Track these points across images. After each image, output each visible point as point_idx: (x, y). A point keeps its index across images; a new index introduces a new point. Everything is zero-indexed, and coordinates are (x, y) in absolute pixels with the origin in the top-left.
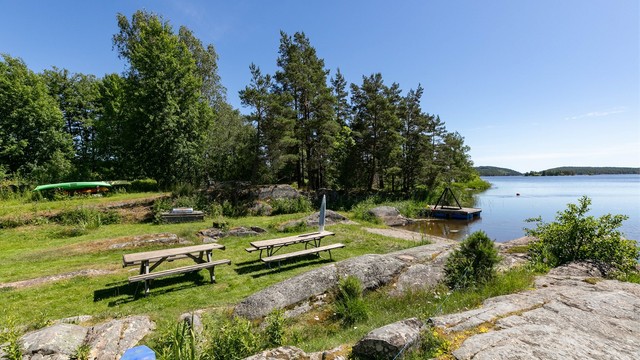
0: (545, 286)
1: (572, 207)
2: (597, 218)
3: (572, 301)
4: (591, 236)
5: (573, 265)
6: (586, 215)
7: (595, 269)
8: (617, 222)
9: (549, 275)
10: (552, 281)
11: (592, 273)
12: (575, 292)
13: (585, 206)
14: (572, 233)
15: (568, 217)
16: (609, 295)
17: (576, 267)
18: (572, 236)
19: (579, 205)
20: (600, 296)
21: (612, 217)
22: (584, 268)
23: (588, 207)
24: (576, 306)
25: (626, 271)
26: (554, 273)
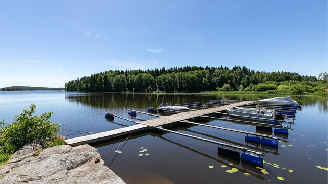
0: (7, 172)
1: (26, 112)
2: (39, 116)
3: (29, 177)
4: (36, 126)
5: (26, 147)
6: (33, 115)
7: (39, 145)
8: (48, 116)
9: (10, 161)
10: (13, 165)
11: (37, 148)
12: (30, 168)
13: (32, 110)
14: (25, 127)
15: (23, 118)
16: (49, 160)
17: (28, 148)
18: (25, 129)
19: (29, 110)
20: (45, 163)
21: (47, 114)
22: (32, 147)
23: (35, 110)
24: (31, 180)
25: (53, 141)
26: (13, 158)
